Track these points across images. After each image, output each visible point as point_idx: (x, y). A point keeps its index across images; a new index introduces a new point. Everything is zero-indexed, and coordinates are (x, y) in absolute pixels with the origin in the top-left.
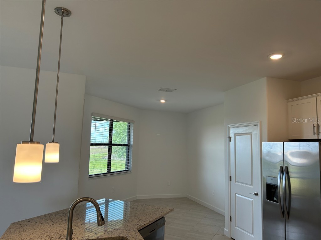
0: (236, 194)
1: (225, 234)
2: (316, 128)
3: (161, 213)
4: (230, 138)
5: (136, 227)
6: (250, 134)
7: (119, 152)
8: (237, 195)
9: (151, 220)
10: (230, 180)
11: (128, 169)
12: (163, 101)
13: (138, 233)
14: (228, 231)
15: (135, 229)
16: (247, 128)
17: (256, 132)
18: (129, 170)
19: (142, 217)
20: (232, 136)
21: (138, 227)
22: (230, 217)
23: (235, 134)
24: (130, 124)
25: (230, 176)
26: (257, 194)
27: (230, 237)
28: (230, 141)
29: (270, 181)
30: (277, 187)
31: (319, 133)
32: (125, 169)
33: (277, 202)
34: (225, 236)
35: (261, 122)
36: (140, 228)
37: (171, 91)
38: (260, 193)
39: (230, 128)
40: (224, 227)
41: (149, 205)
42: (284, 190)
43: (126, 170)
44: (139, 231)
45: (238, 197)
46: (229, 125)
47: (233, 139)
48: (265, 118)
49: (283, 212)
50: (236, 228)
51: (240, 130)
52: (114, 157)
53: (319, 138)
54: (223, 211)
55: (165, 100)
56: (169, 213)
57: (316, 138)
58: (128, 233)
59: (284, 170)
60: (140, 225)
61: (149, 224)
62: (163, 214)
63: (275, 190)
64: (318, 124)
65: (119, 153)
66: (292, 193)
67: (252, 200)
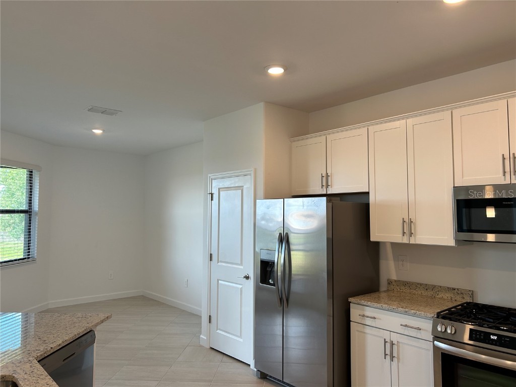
0: (218, 280)
1: (202, 343)
2: (324, 179)
3: (88, 325)
4: (212, 194)
5: (35, 355)
6: (240, 188)
7: (14, 228)
8: (220, 282)
9: (67, 338)
10: (211, 260)
11: (28, 255)
12: (98, 132)
13: (38, 366)
14: (205, 338)
15: (31, 359)
16: (236, 179)
17: (248, 186)
18: (31, 257)
19: (48, 336)
20: (215, 191)
21: (39, 354)
22: (210, 316)
23: (219, 189)
24: (31, 172)
25: (211, 254)
26: (247, 278)
27: (208, 347)
28: (212, 200)
29: (265, 257)
30: (274, 263)
31: (327, 186)
32: (22, 257)
33: (273, 285)
34: (201, 346)
35: (255, 170)
36: (41, 355)
37: (112, 114)
38: (252, 275)
39: (212, 180)
40: (200, 333)
41: (65, 314)
42: (282, 268)
43: (25, 258)
44: (38, 362)
45: (221, 284)
46: (209, 175)
47: (215, 197)
48: (260, 164)
49: (281, 299)
50: (218, 331)
51: (227, 183)
52: (5, 237)
53: (328, 193)
54: (199, 309)
55: (104, 131)
56: (102, 322)
57: (325, 193)
58: (15, 368)
59: (284, 239)
60: (42, 350)
61: (60, 347)
62: (90, 325)
63: (272, 269)
64: (327, 174)
65: (15, 230)
66: (293, 272)
67: (241, 286)
